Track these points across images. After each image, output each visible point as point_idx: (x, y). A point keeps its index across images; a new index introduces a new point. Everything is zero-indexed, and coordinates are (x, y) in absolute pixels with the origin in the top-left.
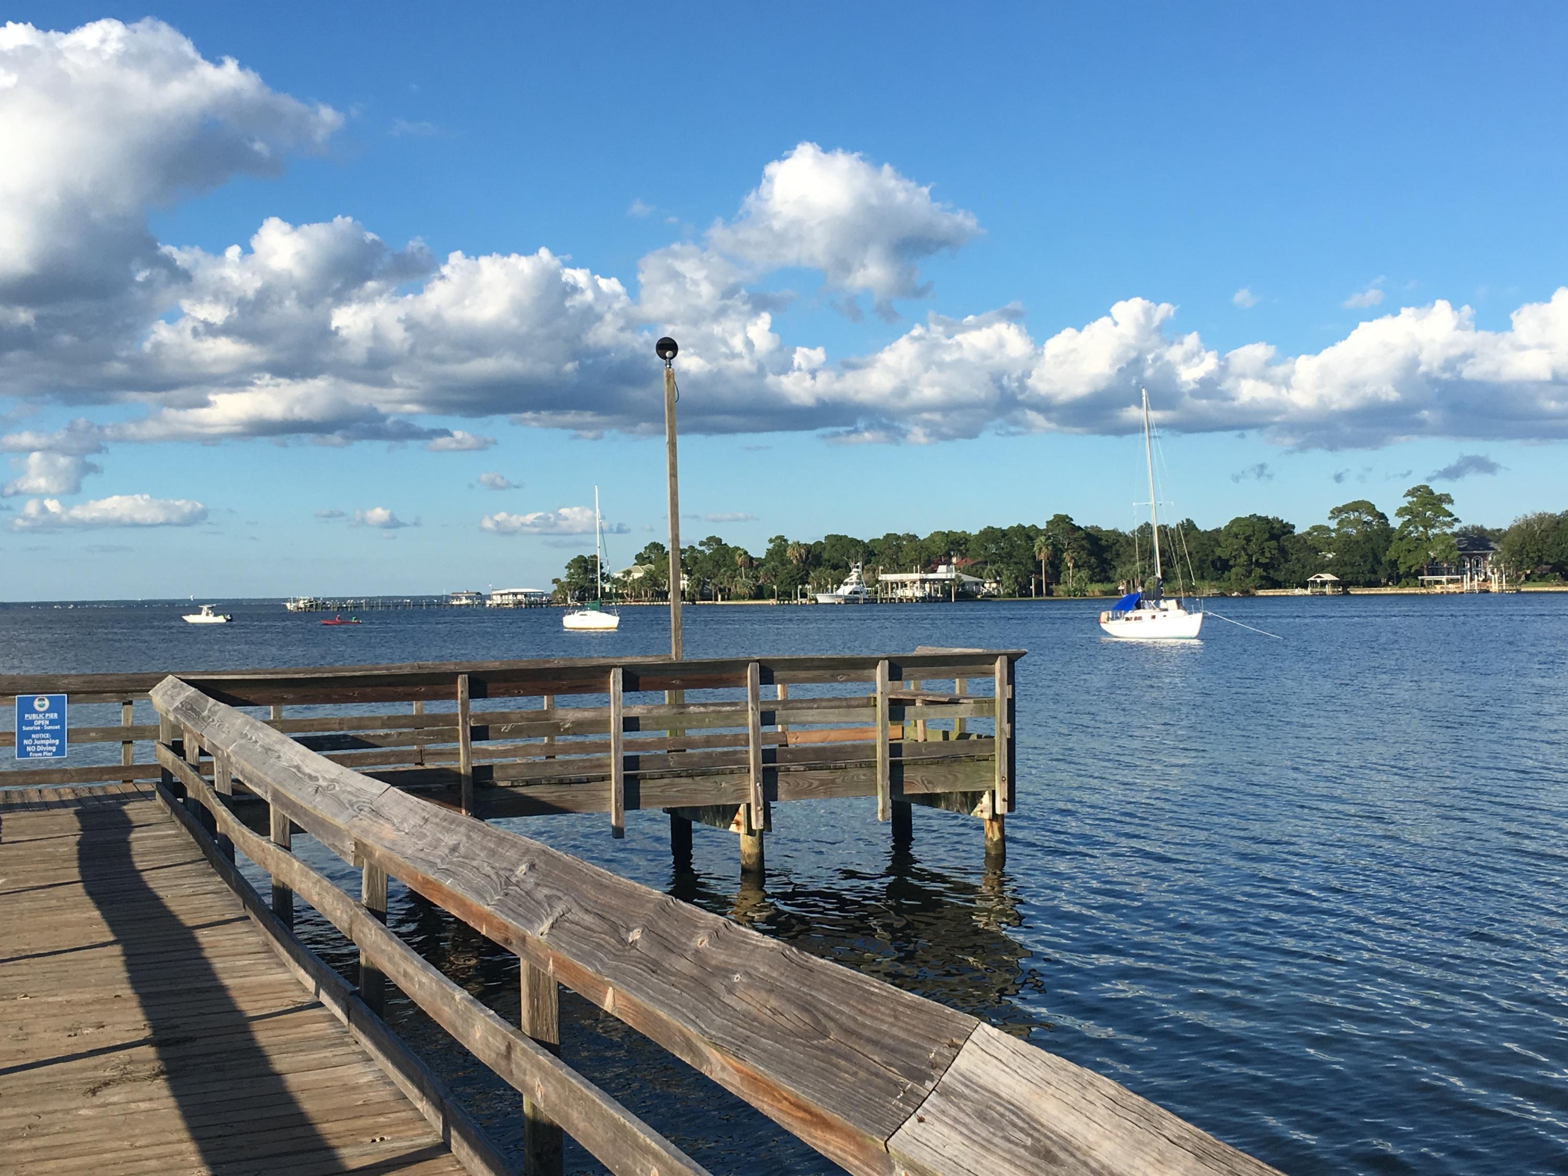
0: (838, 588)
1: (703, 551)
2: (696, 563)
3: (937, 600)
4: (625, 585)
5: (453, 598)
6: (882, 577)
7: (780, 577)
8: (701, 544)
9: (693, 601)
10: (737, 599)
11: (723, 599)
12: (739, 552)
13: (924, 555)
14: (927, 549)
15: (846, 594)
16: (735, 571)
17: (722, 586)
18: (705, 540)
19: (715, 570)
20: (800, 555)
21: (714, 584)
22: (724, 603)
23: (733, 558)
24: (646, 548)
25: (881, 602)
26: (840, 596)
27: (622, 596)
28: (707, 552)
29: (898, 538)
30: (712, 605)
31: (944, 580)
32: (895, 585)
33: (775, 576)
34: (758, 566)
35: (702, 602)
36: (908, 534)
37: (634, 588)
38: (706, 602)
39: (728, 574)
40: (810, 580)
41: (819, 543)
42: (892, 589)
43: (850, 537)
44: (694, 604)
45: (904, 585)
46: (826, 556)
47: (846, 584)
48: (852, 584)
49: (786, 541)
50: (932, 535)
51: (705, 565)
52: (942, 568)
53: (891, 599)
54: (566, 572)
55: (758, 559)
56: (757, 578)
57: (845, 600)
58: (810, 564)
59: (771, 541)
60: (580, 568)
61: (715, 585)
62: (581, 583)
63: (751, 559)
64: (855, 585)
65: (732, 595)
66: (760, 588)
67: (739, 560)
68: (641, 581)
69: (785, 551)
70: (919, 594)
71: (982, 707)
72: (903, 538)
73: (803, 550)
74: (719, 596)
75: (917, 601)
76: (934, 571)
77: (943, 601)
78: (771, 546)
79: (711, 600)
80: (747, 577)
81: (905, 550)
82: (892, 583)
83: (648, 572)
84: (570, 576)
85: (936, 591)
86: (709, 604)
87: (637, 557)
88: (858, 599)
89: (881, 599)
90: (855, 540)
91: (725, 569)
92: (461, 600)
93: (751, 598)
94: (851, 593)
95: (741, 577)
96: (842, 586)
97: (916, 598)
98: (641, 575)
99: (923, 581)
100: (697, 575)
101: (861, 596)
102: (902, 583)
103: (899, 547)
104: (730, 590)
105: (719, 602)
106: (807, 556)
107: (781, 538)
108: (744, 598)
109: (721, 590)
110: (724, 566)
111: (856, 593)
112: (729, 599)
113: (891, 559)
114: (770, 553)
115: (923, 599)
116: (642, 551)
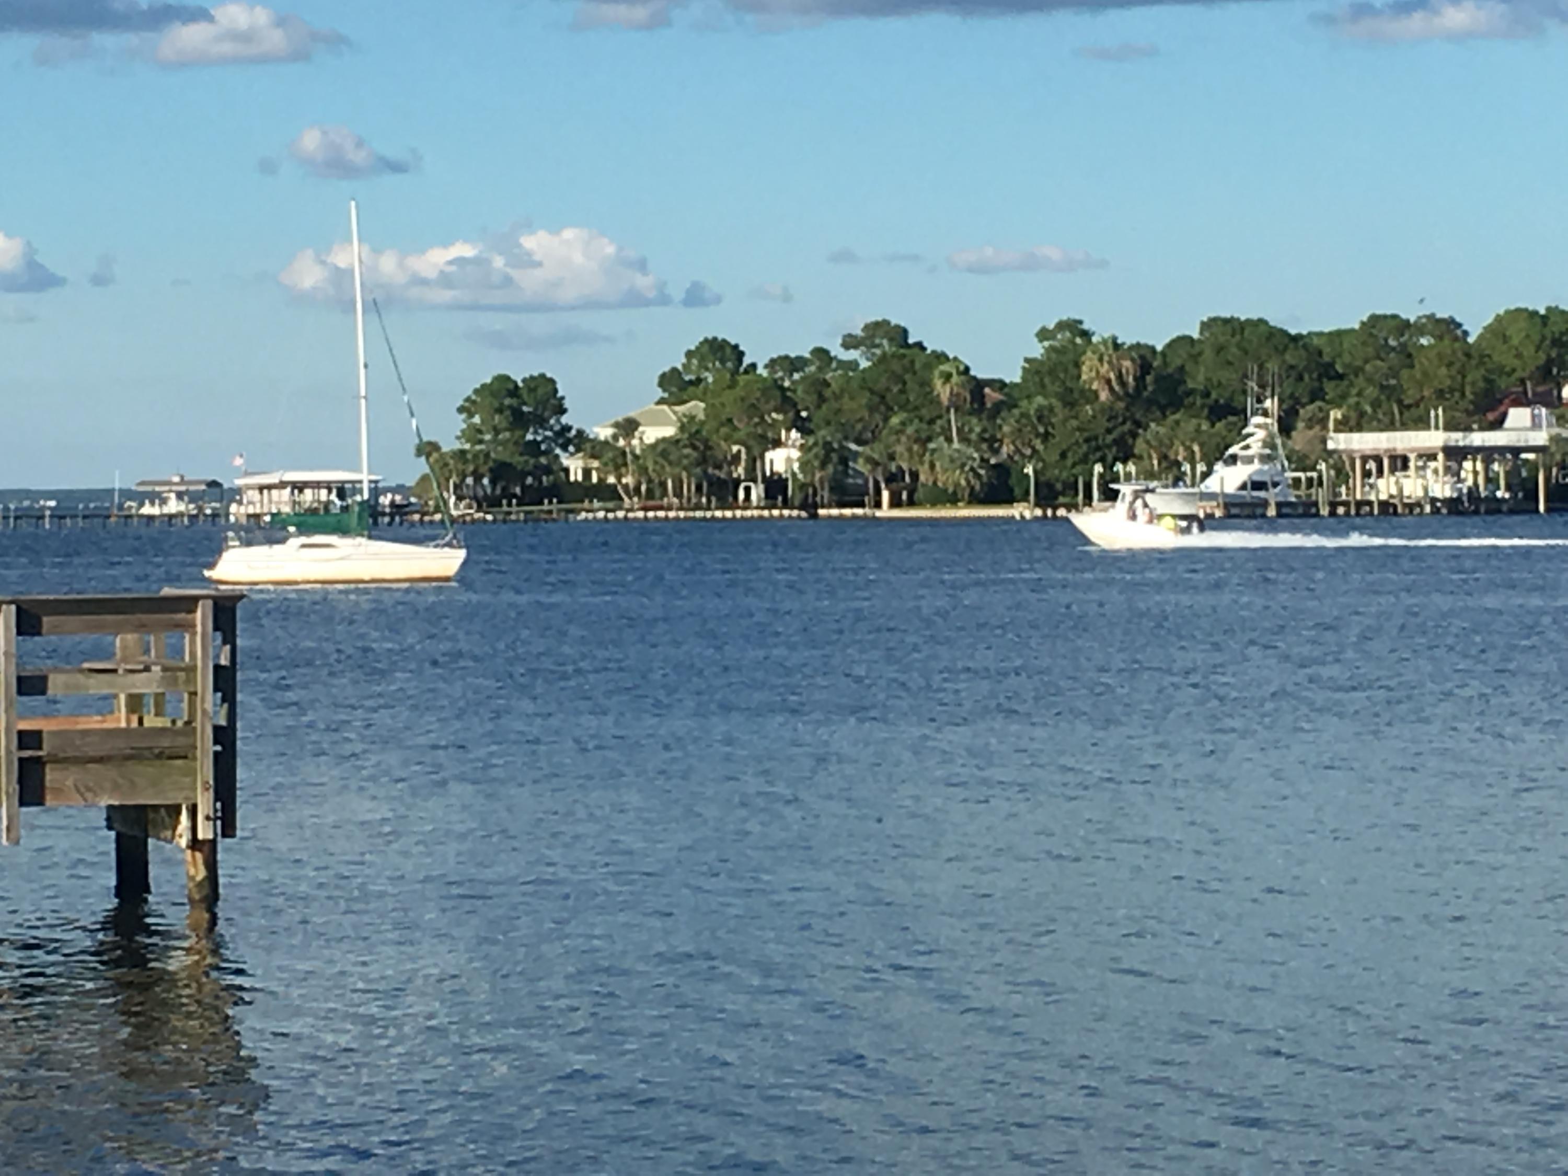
0: (1206, 475)
1: (854, 365)
2: (822, 399)
3: (1494, 507)
4: (619, 461)
5: (141, 498)
6: (1339, 441)
7: (1060, 440)
8: (850, 342)
9: (811, 506)
10: (934, 504)
11: (895, 503)
12: (945, 367)
13: (1475, 376)
14: (1483, 358)
15: (1231, 488)
16: (931, 422)
17: (893, 468)
18: (858, 332)
19: (878, 417)
20: (1120, 377)
21: (869, 460)
22: (897, 513)
23: (926, 384)
24: (689, 354)
25: (1333, 513)
26: (1212, 496)
27: (609, 494)
28: (864, 364)
29: (1402, 326)
30: (864, 518)
31: (1516, 451)
32: (1372, 465)
33: (1046, 437)
34: (998, 407)
35: (835, 512)
36: (1431, 317)
37: (643, 470)
38: (847, 512)
39: (910, 430)
40: (1140, 446)
41: (1184, 341)
42: (1367, 474)
43: (1272, 323)
44: (814, 516)
45: (1400, 462)
46: (1197, 380)
47: (1234, 459)
48: (1249, 460)
49: (1086, 335)
50: (1498, 318)
51: (847, 403)
52: (1518, 416)
53: (1359, 504)
54: (459, 423)
55: (1000, 385)
56: (992, 442)
57: (1227, 506)
58: (1150, 402)
59: (1043, 334)
60: (500, 411)
61: (876, 464)
62: (499, 454)
63: (978, 386)
64: (1256, 465)
65: (919, 495)
66: (1002, 471)
67: (943, 392)
68: (662, 448)
69: (1078, 365)
70: (1442, 489)
71: (176, 679)
72: (1419, 328)
73: (1127, 364)
74: (885, 495)
75: (1436, 511)
76: (1498, 424)
77: (1512, 512)
78: (1037, 350)
79: (861, 505)
80: (964, 439)
81: (1421, 362)
82: (1365, 459)
83: (687, 425)
84: (473, 435)
85: (1491, 481)
86: (855, 517)
87: (666, 380)
88: (1265, 504)
89: (1333, 505)
90: (1284, 333)
91: (903, 415)
92: (164, 502)
93: (975, 499)
94: (1243, 487)
95: (949, 440)
96: (1219, 467)
97: (1433, 500)
98: (669, 431)
99: (1456, 454)
100: (823, 434)
101: (1272, 496)
102: (1393, 458)
103: (1408, 355)
104: (915, 476)
105: (885, 512)
106: (1140, 380)
107: (1073, 327)
108: (953, 500)
109: (891, 479)
110: (902, 408)
111: (1258, 485)
112: (911, 503)
113: (1382, 388)
114: (1033, 368)
115: (1453, 506)
116: (679, 362)
